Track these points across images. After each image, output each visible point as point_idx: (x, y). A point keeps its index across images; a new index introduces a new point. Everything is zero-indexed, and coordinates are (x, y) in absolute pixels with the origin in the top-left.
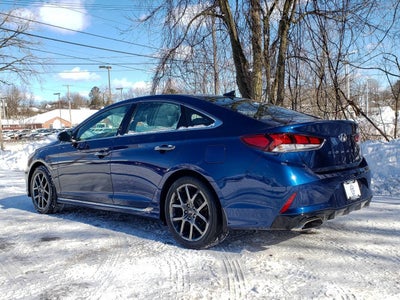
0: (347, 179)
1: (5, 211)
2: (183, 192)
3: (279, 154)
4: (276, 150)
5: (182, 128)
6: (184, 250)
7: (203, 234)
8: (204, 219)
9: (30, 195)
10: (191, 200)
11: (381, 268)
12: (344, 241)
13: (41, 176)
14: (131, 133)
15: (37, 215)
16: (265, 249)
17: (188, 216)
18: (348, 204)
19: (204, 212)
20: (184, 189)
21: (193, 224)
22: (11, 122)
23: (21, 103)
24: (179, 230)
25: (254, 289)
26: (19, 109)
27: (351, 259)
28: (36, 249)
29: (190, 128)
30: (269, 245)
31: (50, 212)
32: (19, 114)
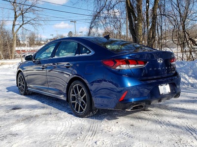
0: (161, 83)
1: (7, 93)
2: (76, 88)
3: (119, 70)
4: (118, 68)
5: (77, 55)
6: (76, 118)
7: (84, 110)
8: (84, 102)
9: (17, 86)
10: (79, 93)
11: (173, 133)
12: (162, 115)
13: (21, 76)
14: (56, 57)
15: (19, 96)
16: (117, 118)
17: (78, 100)
18: (160, 97)
19: (84, 99)
20: (76, 86)
21: (80, 105)
22: (32, 49)
23: (36, 40)
24: (74, 107)
25: (96, 142)
26: (35, 42)
27: (159, 126)
28: (7, 114)
29: (80, 55)
30: (120, 116)
31: (25, 94)
32: (35, 45)
